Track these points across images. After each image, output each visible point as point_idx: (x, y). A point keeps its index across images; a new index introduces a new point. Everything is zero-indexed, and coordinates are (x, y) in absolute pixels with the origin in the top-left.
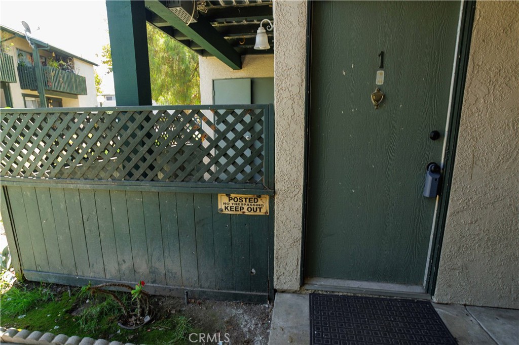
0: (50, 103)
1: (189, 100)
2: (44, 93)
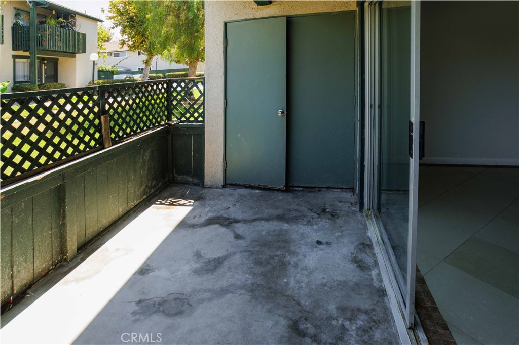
0: (44, 63)
1: (196, 53)
2: (36, 54)
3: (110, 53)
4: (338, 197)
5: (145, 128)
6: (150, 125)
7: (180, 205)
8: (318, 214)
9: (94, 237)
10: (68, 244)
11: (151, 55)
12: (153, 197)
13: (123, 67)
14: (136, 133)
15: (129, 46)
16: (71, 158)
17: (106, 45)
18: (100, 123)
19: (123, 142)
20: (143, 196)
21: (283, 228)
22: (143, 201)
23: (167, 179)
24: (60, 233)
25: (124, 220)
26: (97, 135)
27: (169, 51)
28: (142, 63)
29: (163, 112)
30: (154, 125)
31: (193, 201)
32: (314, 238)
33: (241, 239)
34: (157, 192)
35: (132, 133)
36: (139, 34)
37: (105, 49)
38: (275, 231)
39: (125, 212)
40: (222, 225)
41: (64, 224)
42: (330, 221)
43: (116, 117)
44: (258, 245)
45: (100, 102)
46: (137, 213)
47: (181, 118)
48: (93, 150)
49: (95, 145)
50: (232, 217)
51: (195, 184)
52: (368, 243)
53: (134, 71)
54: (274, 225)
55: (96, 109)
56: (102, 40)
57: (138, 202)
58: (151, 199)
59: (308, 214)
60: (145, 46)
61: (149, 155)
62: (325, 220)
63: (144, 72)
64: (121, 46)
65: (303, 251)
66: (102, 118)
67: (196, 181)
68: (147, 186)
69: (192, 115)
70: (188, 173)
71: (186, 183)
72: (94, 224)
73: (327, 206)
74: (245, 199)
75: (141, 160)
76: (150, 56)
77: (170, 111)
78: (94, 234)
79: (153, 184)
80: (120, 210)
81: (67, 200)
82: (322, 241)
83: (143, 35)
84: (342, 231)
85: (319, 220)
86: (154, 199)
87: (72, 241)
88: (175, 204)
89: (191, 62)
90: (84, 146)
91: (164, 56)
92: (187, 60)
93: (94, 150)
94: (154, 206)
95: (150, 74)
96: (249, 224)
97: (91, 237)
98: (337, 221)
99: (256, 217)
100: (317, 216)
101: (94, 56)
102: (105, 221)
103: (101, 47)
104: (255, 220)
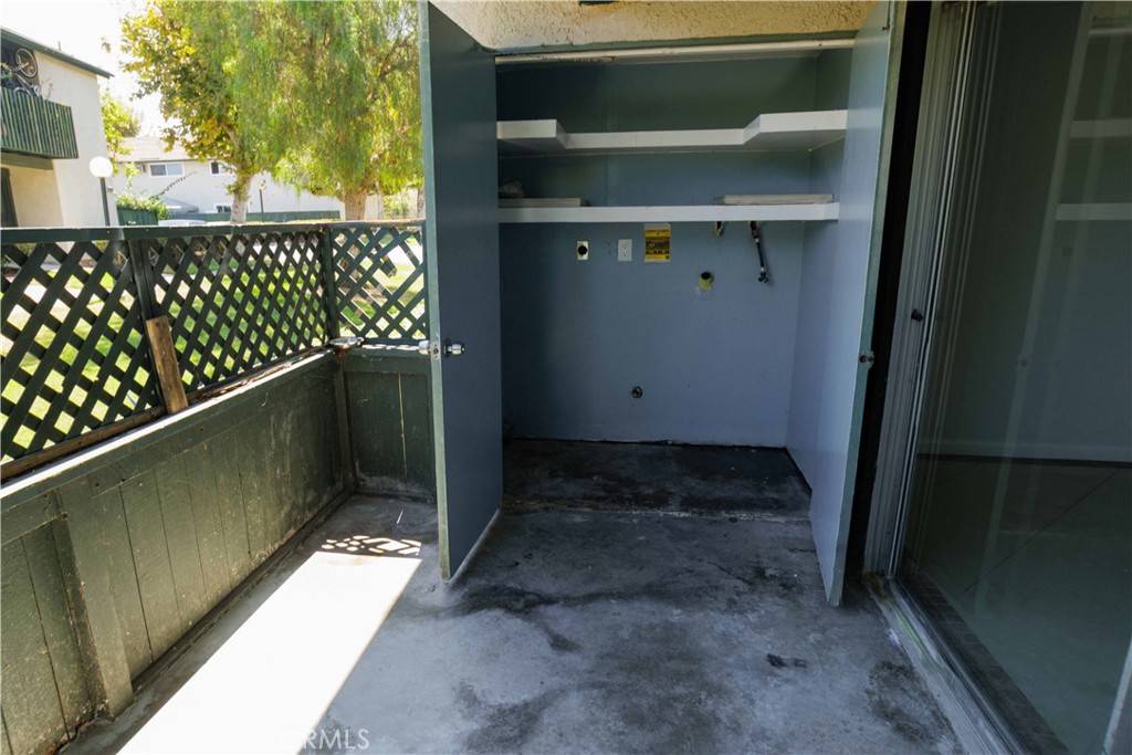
1: (361, 168)
3: (142, 165)
4: (784, 538)
5: (274, 358)
6: (285, 349)
7: (387, 553)
8: (750, 583)
9: (174, 645)
10: (104, 675)
11: (246, 169)
12: (312, 532)
13: (178, 203)
14: (250, 372)
15: (188, 146)
16: (71, 445)
17: (127, 143)
18: (145, 342)
19: (219, 394)
20: (286, 532)
21: (671, 620)
22: (288, 541)
23: (340, 485)
24: (76, 647)
25: (248, 594)
26: (142, 377)
27: (291, 160)
28: (227, 191)
29: (316, 314)
30: (295, 348)
31: (419, 544)
32: (759, 648)
33: (571, 650)
34: (322, 520)
35: (241, 371)
36: (209, 117)
37: (127, 152)
38: (652, 627)
39: (247, 574)
40: (509, 609)
41: (82, 627)
42: (784, 602)
43: (190, 325)
44: (621, 669)
45: (136, 278)
46: (279, 573)
47: (366, 331)
48: (136, 420)
49: (140, 405)
50: (531, 589)
51: (415, 499)
52: (901, 662)
53: (208, 212)
54: (645, 613)
55: (127, 300)
56: (117, 128)
57: (277, 546)
58: (307, 537)
59: (722, 581)
60: (228, 148)
61: (293, 429)
62: (770, 599)
63: (233, 214)
64: (167, 145)
65: (741, 683)
66: (150, 325)
67: (416, 490)
68: (294, 506)
69: (394, 324)
70: (394, 471)
71: (395, 496)
72: (170, 613)
73: (765, 562)
74: (552, 540)
75: (273, 443)
76: (246, 175)
77: (333, 312)
78: (174, 638)
79: (309, 499)
80: (231, 569)
81: (78, 564)
82: (782, 656)
83: (220, 120)
84: (823, 630)
85: (756, 597)
86: (316, 537)
87: (113, 666)
88: (371, 549)
89: (349, 193)
90: (107, 408)
91: (280, 176)
92: (339, 184)
93: (138, 419)
94: (317, 555)
95: (247, 220)
96: (579, 607)
97: (165, 647)
98: (802, 600)
99: (594, 588)
100: (746, 587)
101: (100, 167)
102: (197, 601)
103: (116, 145)
104: (592, 597)
